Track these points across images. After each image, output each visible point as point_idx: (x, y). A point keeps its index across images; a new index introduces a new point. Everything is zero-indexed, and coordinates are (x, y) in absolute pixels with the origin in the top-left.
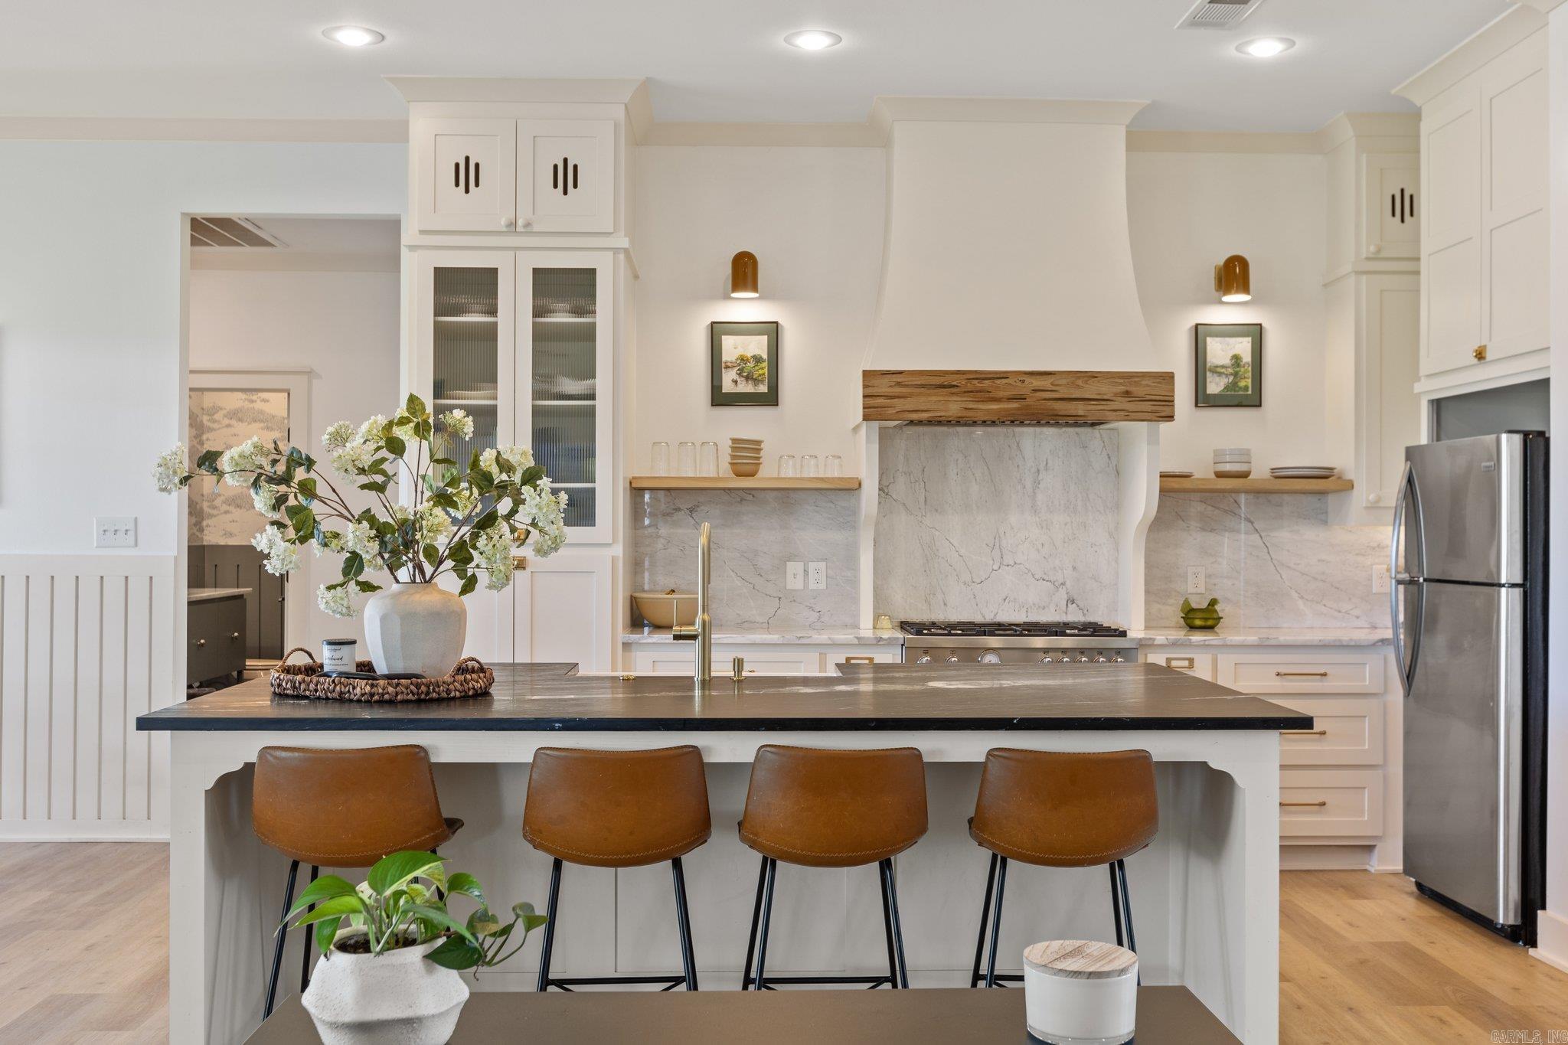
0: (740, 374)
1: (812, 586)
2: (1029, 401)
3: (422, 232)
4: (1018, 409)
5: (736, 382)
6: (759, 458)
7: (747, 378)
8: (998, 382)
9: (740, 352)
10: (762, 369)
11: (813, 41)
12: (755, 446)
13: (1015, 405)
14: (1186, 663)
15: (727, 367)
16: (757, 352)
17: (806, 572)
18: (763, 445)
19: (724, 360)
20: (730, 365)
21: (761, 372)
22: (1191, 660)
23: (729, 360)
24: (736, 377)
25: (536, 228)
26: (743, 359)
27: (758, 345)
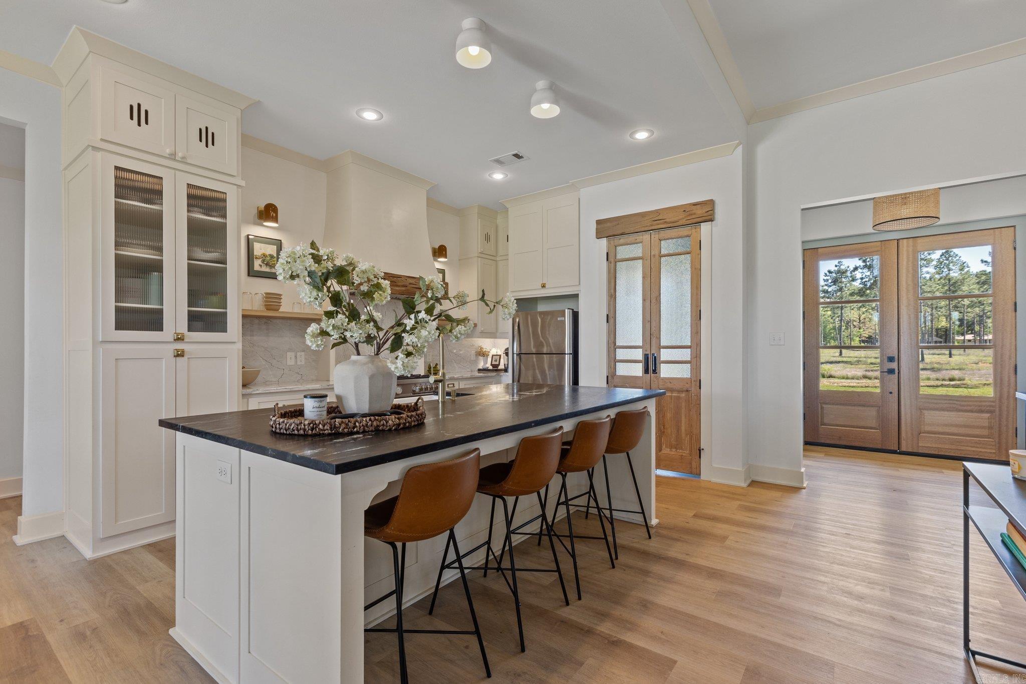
0: (263, 262)
1: (299, 363)
2: (408, 288)
3: (102, 140)
4: (405, 290)
5: (261, 266)
6: (280, 303)
7: (267, 265)
8: (398, 279)
9: (263, 251)
10: (274, 261)
11: (370, 116)
12: (278, 297)
13: (404, 289)
14: (452, 385)
15: (256, 258)
16: (271, 253)
17: (296, 357)
18: (282, 297)
19: (255, 254)
20: (258, 257)
21: (273, 262)
22: (453, 384)
23: (257, 254)
24: (261, 263)
25: (189, 161)
26: (264, 255)
27: (271, 250)
